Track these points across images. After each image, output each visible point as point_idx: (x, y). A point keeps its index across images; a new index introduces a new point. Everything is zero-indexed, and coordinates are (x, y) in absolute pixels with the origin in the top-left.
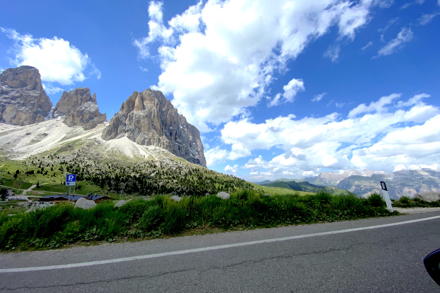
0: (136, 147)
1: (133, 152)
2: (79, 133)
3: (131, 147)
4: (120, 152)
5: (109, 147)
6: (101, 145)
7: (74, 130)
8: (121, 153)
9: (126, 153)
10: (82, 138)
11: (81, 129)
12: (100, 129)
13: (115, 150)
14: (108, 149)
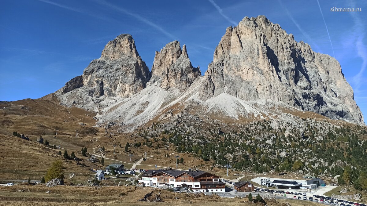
0: (240, 104)
1: (238, 111)
2: (176, 96)
3: (234, 105)
4: (221, 112)
5: (208, 109)
6: (200, 107)
7: (171, 93)
8: (222, 114)
9: (229, 113)
10: (179, 102)
11: (178, 91)
12: (196, 88)
13: (215, 111)
14: (208, 111)
